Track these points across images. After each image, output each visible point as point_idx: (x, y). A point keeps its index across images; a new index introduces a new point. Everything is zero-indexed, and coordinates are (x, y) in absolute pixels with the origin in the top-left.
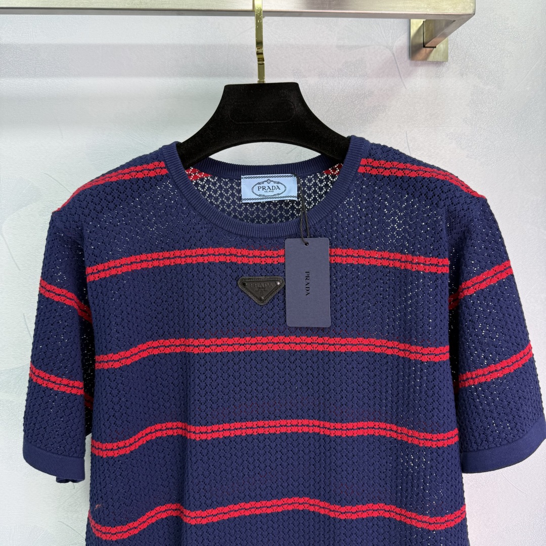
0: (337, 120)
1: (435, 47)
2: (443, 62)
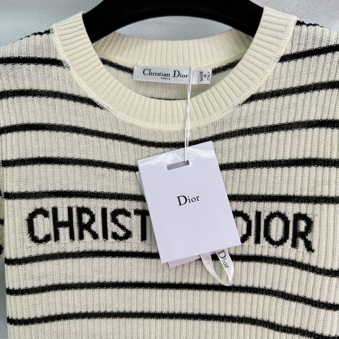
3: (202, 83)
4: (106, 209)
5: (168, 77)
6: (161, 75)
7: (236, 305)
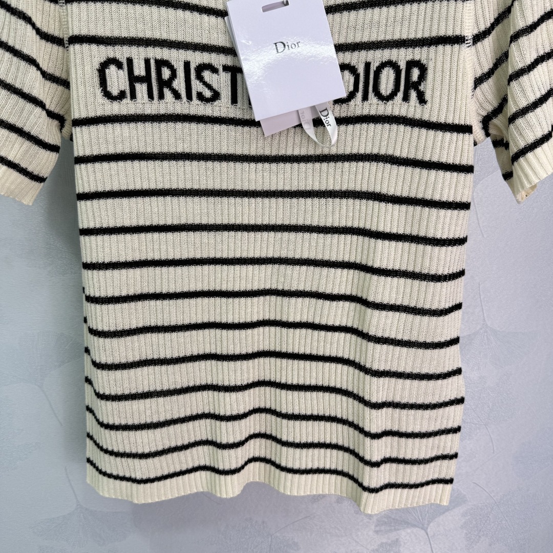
4: (189, 62)
7: (338, 177)
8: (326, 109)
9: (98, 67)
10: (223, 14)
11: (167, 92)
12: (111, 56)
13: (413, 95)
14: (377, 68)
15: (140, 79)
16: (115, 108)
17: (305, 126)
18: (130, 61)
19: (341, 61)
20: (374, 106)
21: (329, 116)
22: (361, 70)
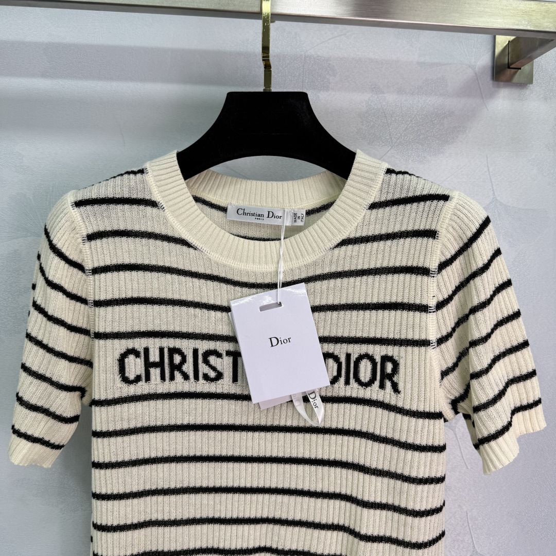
0: (415, 140)
1: (520, 69)
2: (527, 84)
3: (296, 224)
4: (198, 349)
5: (262, 218)
6: (255, 215)
7: (326, 448)
8: (314, 392)
9: (118, 358)
10: (227, 309)
11: (177, 375)
12: (130, 347)
13: (388, 384)
14: (356, 359)
15: (155, 365)
16: (132, 390)
17: (296, 403)
18: (146, 350)
19: (325, 350)
20: (354, 390)
21: (316, 398)
22: (343, 359)
